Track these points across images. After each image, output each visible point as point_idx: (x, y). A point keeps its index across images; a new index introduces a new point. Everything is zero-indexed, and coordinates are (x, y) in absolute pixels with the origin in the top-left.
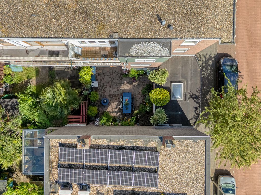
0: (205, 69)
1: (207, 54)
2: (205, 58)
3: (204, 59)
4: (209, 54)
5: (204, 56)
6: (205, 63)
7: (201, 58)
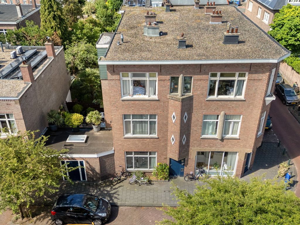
0: (100, 194)
1: (118, 195)
2: (114, 193)
3: (112, 192)
4: (119, 197)
5: (116, 192)
6: (107, 193)
7: (114, 189)
